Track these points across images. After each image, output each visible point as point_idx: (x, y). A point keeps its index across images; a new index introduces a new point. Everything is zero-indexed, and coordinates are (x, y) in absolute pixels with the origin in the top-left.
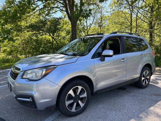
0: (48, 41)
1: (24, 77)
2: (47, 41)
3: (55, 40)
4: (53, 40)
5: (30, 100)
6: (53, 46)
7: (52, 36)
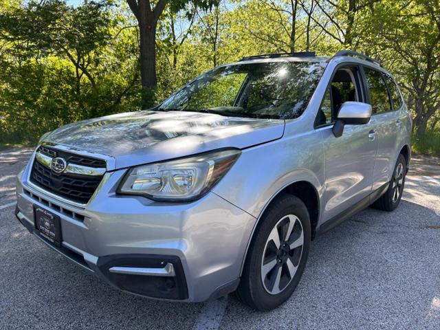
0: (64, 75)
1: (124, 189)
2: (60, 72)
3: (85, 71)
4: (80, 71)
5: (166, 272)
6: (78, 90)
7: (76, 61)
